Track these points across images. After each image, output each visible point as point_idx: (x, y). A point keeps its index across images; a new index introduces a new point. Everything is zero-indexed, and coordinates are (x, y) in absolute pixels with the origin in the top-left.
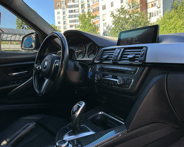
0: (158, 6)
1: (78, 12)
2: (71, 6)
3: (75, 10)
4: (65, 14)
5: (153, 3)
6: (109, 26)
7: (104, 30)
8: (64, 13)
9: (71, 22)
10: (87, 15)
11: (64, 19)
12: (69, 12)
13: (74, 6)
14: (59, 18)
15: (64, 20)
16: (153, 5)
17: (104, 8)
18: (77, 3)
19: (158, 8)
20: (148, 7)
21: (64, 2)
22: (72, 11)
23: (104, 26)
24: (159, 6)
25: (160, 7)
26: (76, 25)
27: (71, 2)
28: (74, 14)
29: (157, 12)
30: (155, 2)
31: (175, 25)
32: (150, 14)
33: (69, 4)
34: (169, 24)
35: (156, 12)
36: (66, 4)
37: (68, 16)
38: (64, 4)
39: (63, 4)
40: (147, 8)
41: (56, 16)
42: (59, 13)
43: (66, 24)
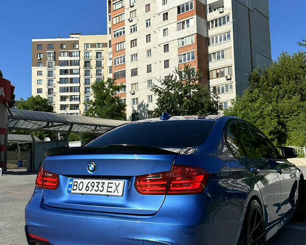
0: (227, 77)
1: (77, 74)
2: (65, 63)
3: (71, 70)
4: (52, 76)
5: (218, 71)
6: (142, 104)
7: (134, 110)
8: (50, 74)
9: (63, 90)
10: (106, 83)
11: (49, 84)
12: (61, 74)
13: (72, 63)
14: (39, 82)
15: (51, 87)
16: (219, 75)
17: (134, 73)
18: (78, 58)
19: (228, 80)
20: (211, 77)
21: (52, 54)
22: (66, 72)
23: (134, 104)
24: (229, 77)
25: (230, 79)
26: (73, 97)
27: (66, 55)
28: (69, 76)
29: (227, 86)
30: (222, 70)
31: (262, 112)
32: (215, 88)
33: (60, 59)
34: (251, 110)
35: (224, 86)
36: (55, 58)
37: (59, 80)
38: (52, 58)
39: (49, 58)
40: (209, 79)
41: (35, 77)
42: (40, 73)
43: (52, 94)
